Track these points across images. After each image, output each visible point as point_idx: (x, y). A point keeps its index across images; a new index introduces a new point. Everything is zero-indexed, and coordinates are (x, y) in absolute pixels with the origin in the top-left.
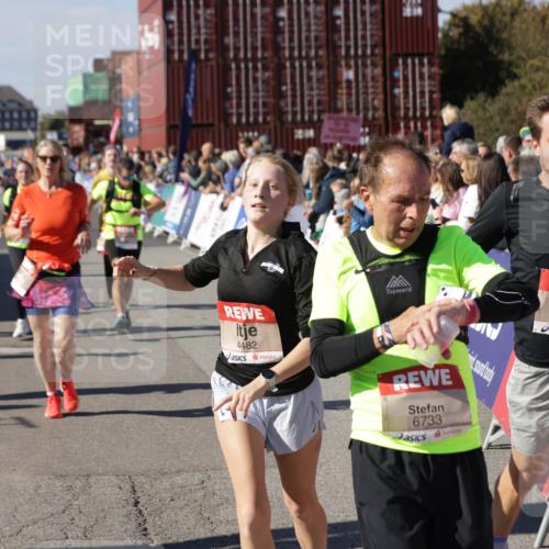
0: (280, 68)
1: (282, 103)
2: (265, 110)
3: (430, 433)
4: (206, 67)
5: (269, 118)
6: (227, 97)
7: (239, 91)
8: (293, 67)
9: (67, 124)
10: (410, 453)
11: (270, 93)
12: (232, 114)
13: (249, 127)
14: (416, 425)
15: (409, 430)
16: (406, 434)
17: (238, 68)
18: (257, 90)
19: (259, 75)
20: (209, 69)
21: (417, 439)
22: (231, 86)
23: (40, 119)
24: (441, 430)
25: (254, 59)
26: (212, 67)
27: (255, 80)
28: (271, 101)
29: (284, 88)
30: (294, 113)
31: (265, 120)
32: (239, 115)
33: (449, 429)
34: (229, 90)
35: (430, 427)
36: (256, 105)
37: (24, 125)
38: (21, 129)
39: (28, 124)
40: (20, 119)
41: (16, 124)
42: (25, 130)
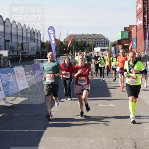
9: (117, 45)
23: (110, 43)
37: (106, 45)
38: (104, 46)
39: (107, 45)
40: (104, 43)
41: (103, 45)
42: (106, 46)
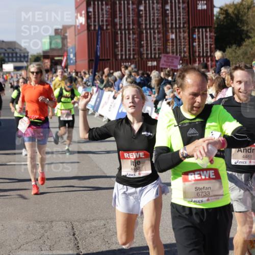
0: (141, 33)
1: (142, 50)
2: (134, 53)
3: (205, 199)
4: (107, 32)
5: (135, 57)
6: (116, 47)
7: (122, 44)
8: (146, 33)
9: (42, 59)
10: (196, 208)
11: (136, 45)
12: (118, 55)
13: (126, 60)
14: (198, 196)
15: (195, 198)
16: (194, 200)
17: (121, 33)
18: (130, 44)
19: (131, 36)
20: (108, 34)
21: (199, 202)
22: (118, 41)
23: (30, 57)
24: (210, 198)
25: (129, 29)
26: (109, 32)
27: (129, 39)
28: (137, 48)
29: (142, 42)
30: (147, 54)
31: (133, 57)
32: (122, 55)
33: (213, 197)
34: (117, 43)
35: (204, 196)
36: (129, 50)
37: (22, 59)
38: (21, 61)
39: (24, 59)
40: (20, 56)
41: (18, 59)
42: (23, 62)
